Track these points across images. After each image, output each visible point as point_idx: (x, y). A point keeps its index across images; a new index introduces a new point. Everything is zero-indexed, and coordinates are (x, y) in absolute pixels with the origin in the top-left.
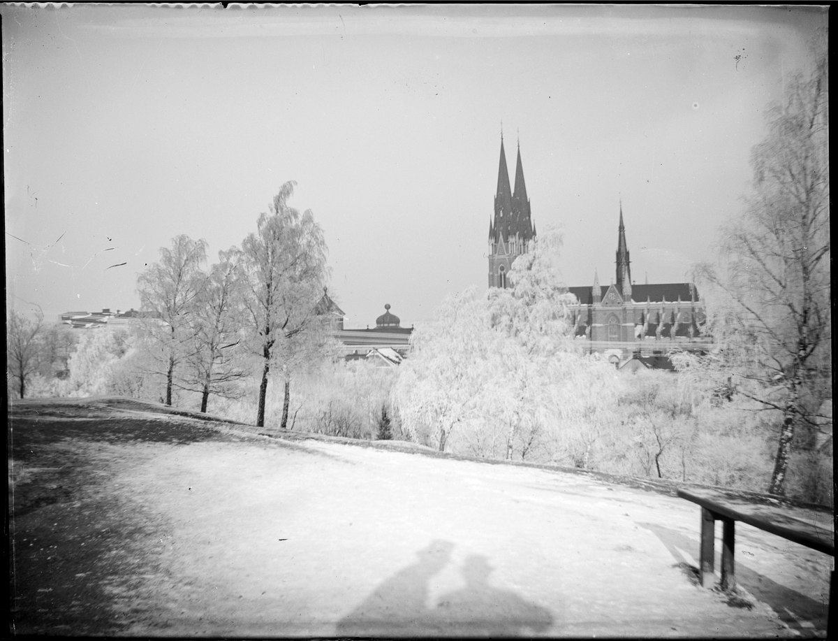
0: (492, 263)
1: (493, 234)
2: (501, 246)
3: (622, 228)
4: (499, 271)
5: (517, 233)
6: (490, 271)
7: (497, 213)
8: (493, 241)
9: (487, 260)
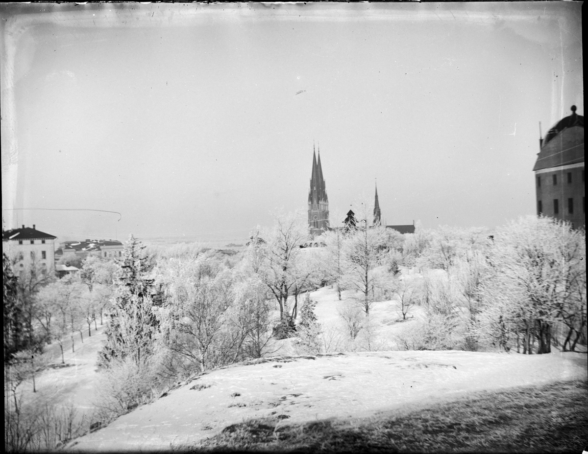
0: (310, 215)
1: (311, 199)
2: (315, 205)
3: (376, 197)
4: (314, 219)
5: (323, 199)
6: (309, 218)
7: (312, 187)
8: (310, 203)
9: (308, 212)
